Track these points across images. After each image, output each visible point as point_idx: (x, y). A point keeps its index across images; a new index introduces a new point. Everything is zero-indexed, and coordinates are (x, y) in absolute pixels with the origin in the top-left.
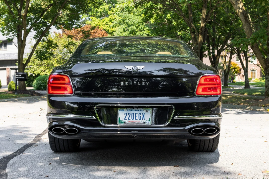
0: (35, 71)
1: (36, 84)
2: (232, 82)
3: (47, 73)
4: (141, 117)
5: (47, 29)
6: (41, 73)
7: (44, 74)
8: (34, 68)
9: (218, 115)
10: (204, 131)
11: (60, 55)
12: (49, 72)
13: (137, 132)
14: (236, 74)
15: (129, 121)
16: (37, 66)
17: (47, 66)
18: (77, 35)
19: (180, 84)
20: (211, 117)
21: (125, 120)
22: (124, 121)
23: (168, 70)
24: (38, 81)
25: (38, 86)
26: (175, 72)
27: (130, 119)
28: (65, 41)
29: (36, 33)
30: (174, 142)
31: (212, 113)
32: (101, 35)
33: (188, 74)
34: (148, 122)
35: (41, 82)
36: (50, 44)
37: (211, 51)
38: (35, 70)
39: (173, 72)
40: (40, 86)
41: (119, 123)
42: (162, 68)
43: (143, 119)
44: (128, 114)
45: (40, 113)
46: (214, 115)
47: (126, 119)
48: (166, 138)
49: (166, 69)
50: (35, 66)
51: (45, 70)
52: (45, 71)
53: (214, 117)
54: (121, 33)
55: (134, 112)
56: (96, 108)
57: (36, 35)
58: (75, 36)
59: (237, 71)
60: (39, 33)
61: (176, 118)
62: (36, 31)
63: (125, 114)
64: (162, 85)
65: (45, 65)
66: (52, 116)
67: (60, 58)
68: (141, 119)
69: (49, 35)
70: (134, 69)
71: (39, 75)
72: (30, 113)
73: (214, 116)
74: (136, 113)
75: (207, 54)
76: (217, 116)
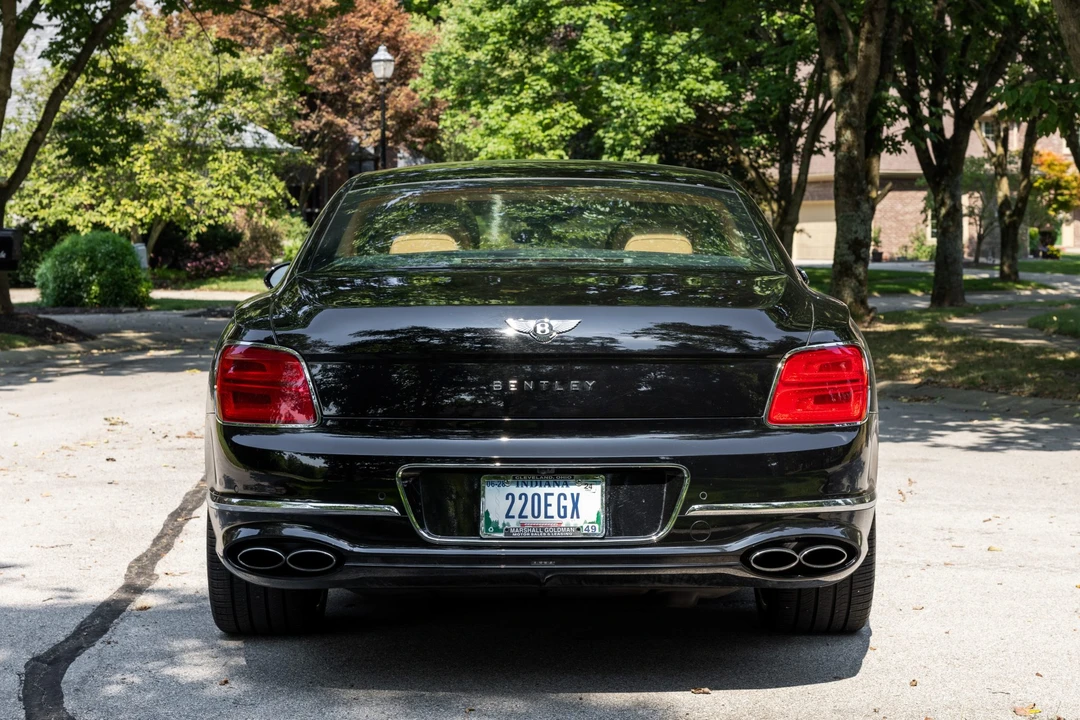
0: (43, 207)
1: (55, 279)
2: (1046, 256)
3: (103, 219)
4: (565, 507)
5: (114, 15)
6: (75, 217)
7: (89, 221)
8: (37, 191)
9: (854, 499)
10: (800, 557)
11: (171, 129)
12: (114, 210)
13: (551, 565)
14: (1062, 215)
15: (523, 525)
16: (51, 182)
17: (101, 180)
18: (255, 23)
19: (717, 376)
20: (829, 504)
21: (507, 521)
22: (504, 525)
23: (674, 333)
24: (61, 263)
25: (63, 288)
26: (699, 340)
27: (526, 517)
28: (195, 55)
29: (59, 30)
30: (694, 598)
31: (830, 491)
32: (377, 19)
33: (746, 347)
34: (590, 525)
35: (75, 265)
36: (130, 86)
37: (926, 112)
38: (45, 201)
39: (691, 339)
40: (74, 288)
41: (487, 531)
42: (651, 326)
43: (572, 517)
44: (520, 498)
45: (110, 445)
46: (837, 498)
47: (513, 517)
48: (657, 585)
49: (663, 326)
50: (42, 181)
51: (94, 202)
52: (92, 207)
53: (840, 504)
54: (478, 13)
55: (542, 490)
56: (403, 478)
57: (60, 38)
58: (243, 24)
59: (1067, 197)
60: (74, 30)
61: (692, 514)
62: (56, 21)
63: (507, 498)
64: (649, 383)
65: (95, 176)
66: (233, 504)
67: (170, 140)
68: (565, 516)
69: (120, 41)
70: (539, 332)
71: (62, 228)
72: (65, 444)
73: (840, 501)
74: (546, 495)
75: (899, 138)
76: (848, 500)
